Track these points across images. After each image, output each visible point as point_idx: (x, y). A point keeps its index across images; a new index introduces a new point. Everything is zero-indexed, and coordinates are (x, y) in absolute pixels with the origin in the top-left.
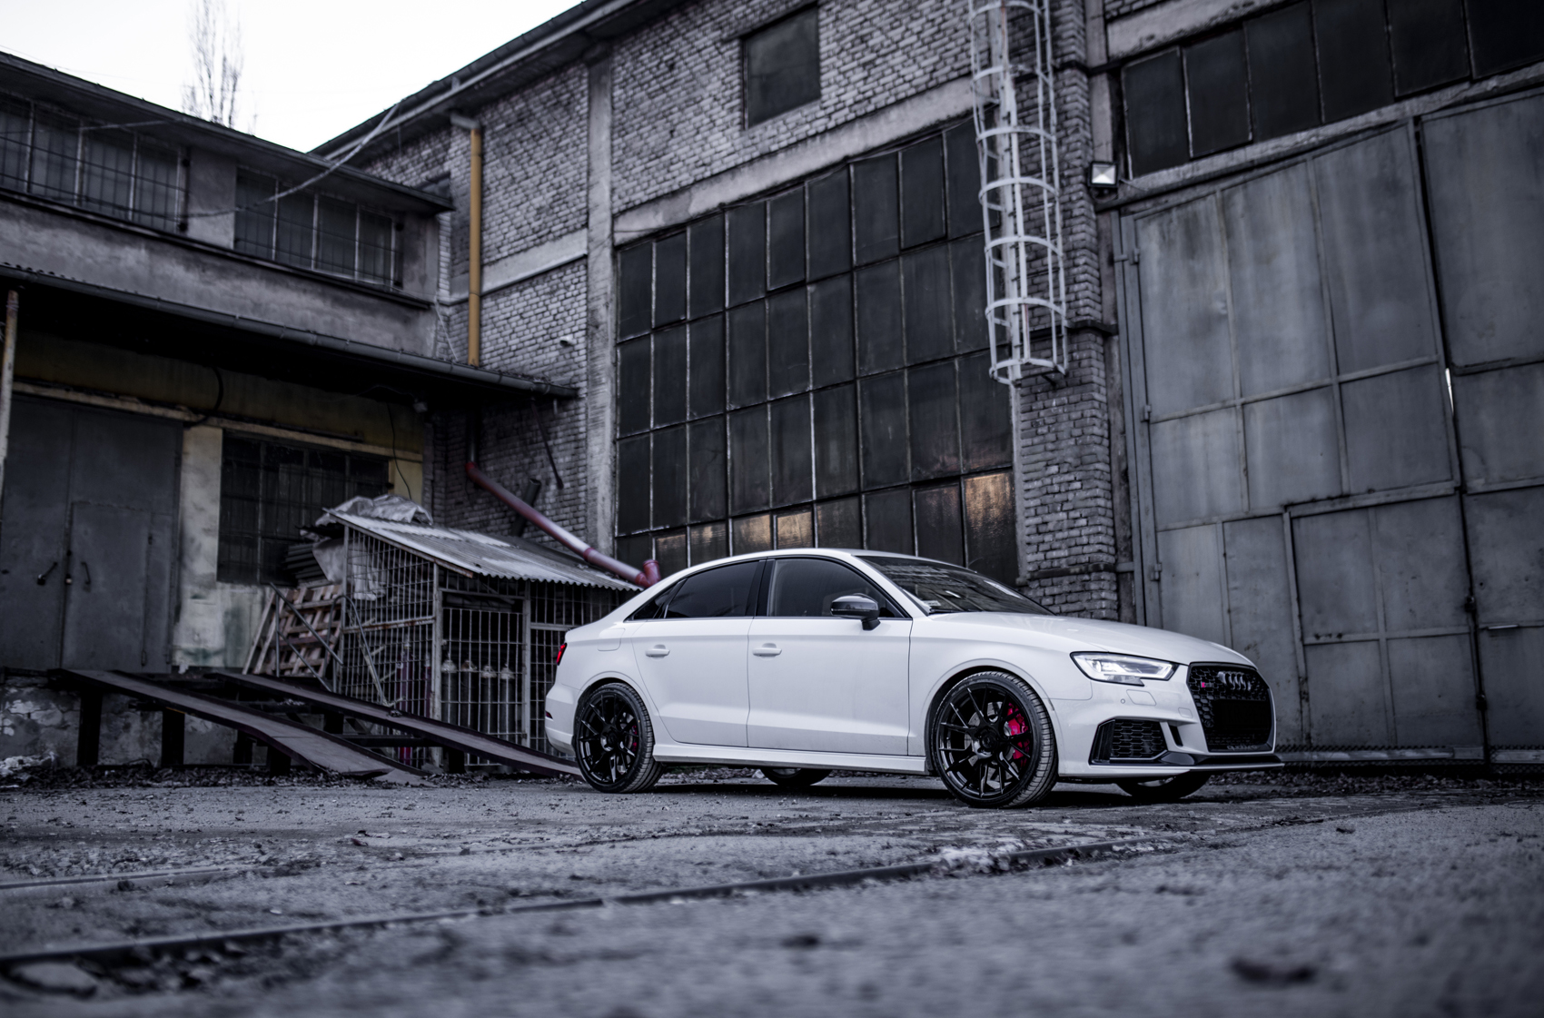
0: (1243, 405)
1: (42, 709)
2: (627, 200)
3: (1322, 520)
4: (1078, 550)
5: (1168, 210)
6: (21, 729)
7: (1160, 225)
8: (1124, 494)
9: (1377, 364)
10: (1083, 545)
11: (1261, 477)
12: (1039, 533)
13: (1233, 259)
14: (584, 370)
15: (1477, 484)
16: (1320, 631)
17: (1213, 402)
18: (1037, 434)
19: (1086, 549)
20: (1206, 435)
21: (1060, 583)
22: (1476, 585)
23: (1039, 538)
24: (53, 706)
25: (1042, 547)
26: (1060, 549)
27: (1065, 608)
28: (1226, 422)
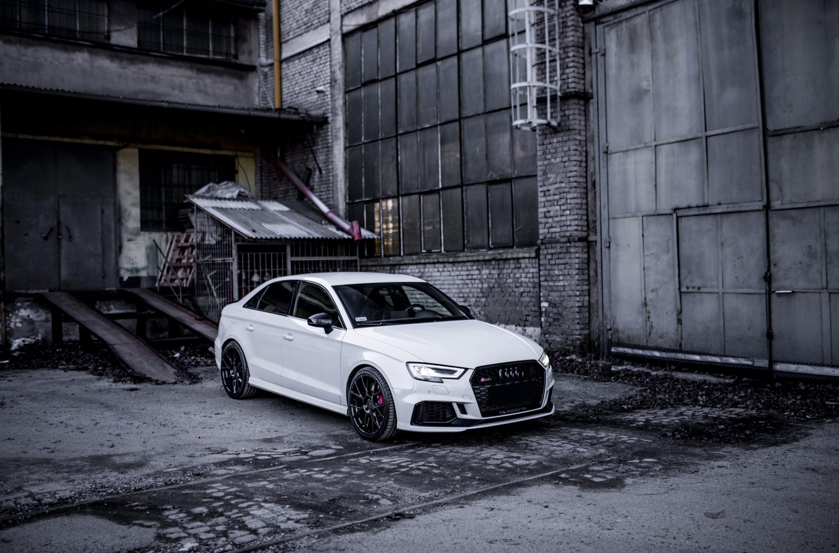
0: (656, 146)
1: (35, 313)
2: (348, 6)
3: (693, 219)
4: (564, 228)
5: (621, 22)
6: (25, 324)
7: (617, 31)
8: (593, 195)
9: (726, 127)
10: (568, 226)
11: (663, 191)
12: (546, 217)
13: (654, 56)
14: (329, 107)
15: (776, 204)
16: (689, 285)
17: (640, 143)
18: (546, 159)
19: (569, 228)
20: (636, 163)
21: (555, 247)
22: (772, 265)
23: (546, 220)
24: (41, 310)
25: (547, 226)
26: (556, 227)
27: (557, 261)
28: (646, 156)
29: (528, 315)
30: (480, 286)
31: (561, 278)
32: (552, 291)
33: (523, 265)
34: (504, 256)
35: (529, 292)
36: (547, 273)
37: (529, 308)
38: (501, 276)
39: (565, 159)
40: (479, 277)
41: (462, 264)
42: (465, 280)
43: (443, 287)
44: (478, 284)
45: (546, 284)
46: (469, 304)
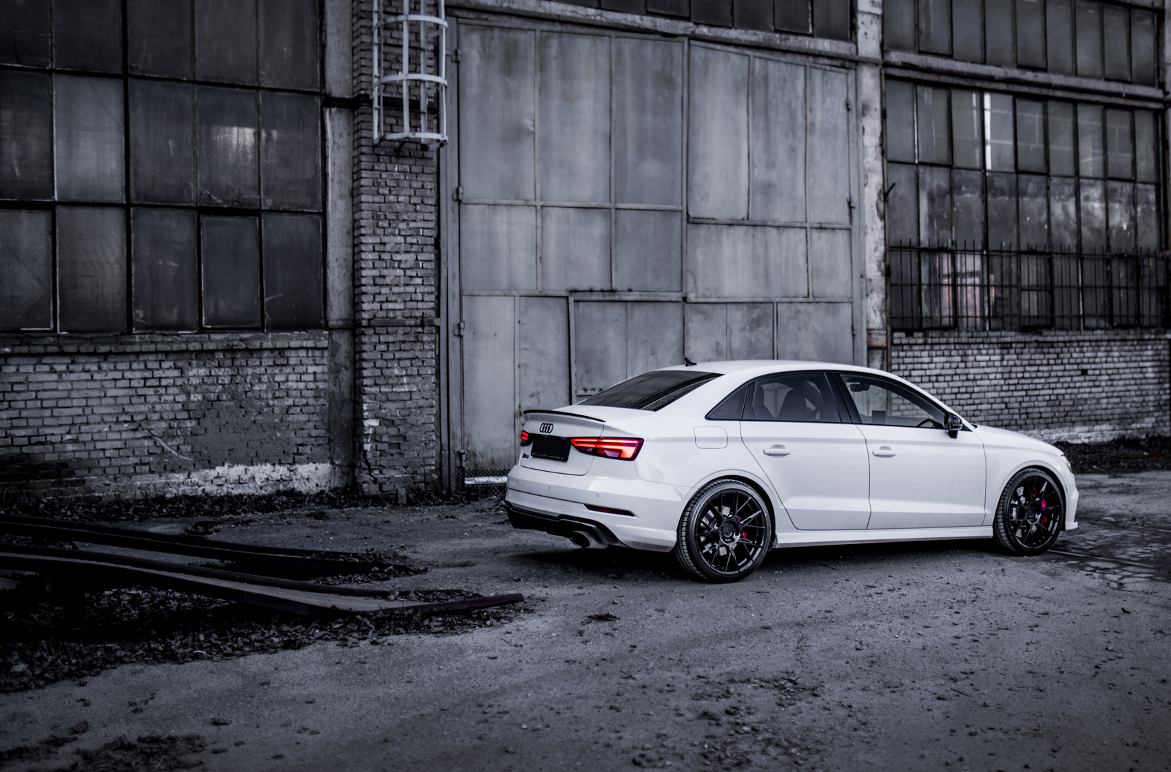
0: (543, 207)
3: (595, 306)
4: (413, 305)
5: (492, 28)
7: (482, 37)
9: (642, 202)
10: (417, 301)
11: (553, 265)
12: (375, 285)
13: (543, 89)
15: (692, 297)
16: (588, 386)
17: (517, 199)
18: (378, 193)
19: (420, 305)
20: (510, 224)
21: (396, 333)
23: (376, 289)
25: (378, 298)
26: (396, 302)
27: (398, 355)
28: (526, 218)
29: (302, 445)
30: (182, 398)
31: (405, 380)
32: (387, 400)
33: (292, 361)
34: (257, 345)
35: (307, 405)
36: (378, 372)
37: (305, 433)
38: (238, 379)
39: (414, 200)
40: (179, 382)
41: (133, 358)
42: (136, 388)
43: (68, 403)
44: (175, 395)
45: (375, 390)
46: (146, 433)
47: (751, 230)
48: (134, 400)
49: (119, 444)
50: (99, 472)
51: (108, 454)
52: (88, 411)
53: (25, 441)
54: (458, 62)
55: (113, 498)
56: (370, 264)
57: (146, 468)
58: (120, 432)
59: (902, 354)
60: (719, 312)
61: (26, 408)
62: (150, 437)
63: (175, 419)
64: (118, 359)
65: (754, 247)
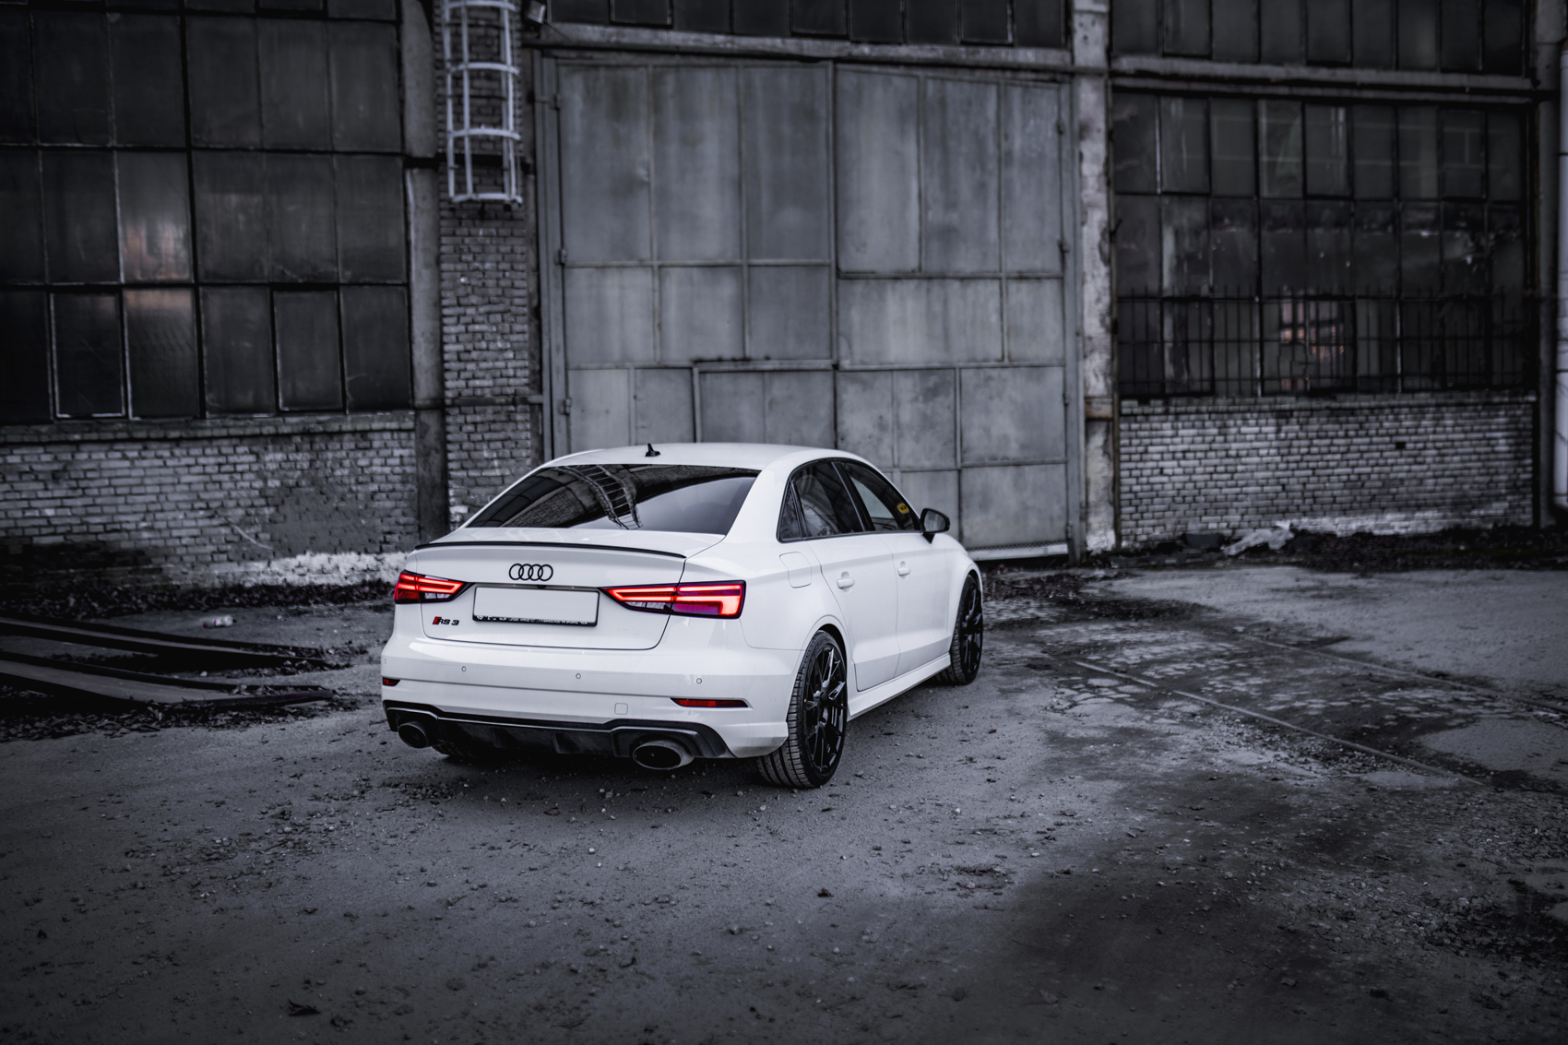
0: (661, 267)
3: (725, 378)
4: (504, 381)
5: (596, 67)
7: (586, 79)
8: (533, 330)
9: (781, 257)
10: (508, 377)
11: (673, 332)
12: (459, 360)
13: (659, 133)
15: (846, 364)
17: (631, 258)
18: (460, 260)
19: (512, 381)
20: (622, 287)
21: (484, 412)
23: (461, 365)
25: (463, 375)
26: (484, 378)
27: (487, 436)
28: (639, 282)
29: (390, 533)
30: (258, 484)
31: (496, 463)
32: (477, 485)
33: (376, 444)
34: (335, 427)
35: (394, 490)
36: (464, 455)
37: (392, 520)
38: (318, 464)
39: (503, 266)
40: (255, 467)
41: (205, 443)
42: (210, 474)
43: (141, 490)
44: (251, 481)
45: (462, 474)
46: (222, 520)
47: (924, 284)
48: (210, 486)
49: (196, 532)
50: (176, 560)
51: (184, 541)
52: (162, 498)
53: (100, 528)
54: (558, 109)
55: (191, 587)
56: (454, 338)
57: (224, 557)
58: (196, 519)
59: (1134, 426)
60: (882, 382)
61: (100, 496)
62: (227, 524)
63: (252, 506)
64: (190, 444)
65: (929, 305)
